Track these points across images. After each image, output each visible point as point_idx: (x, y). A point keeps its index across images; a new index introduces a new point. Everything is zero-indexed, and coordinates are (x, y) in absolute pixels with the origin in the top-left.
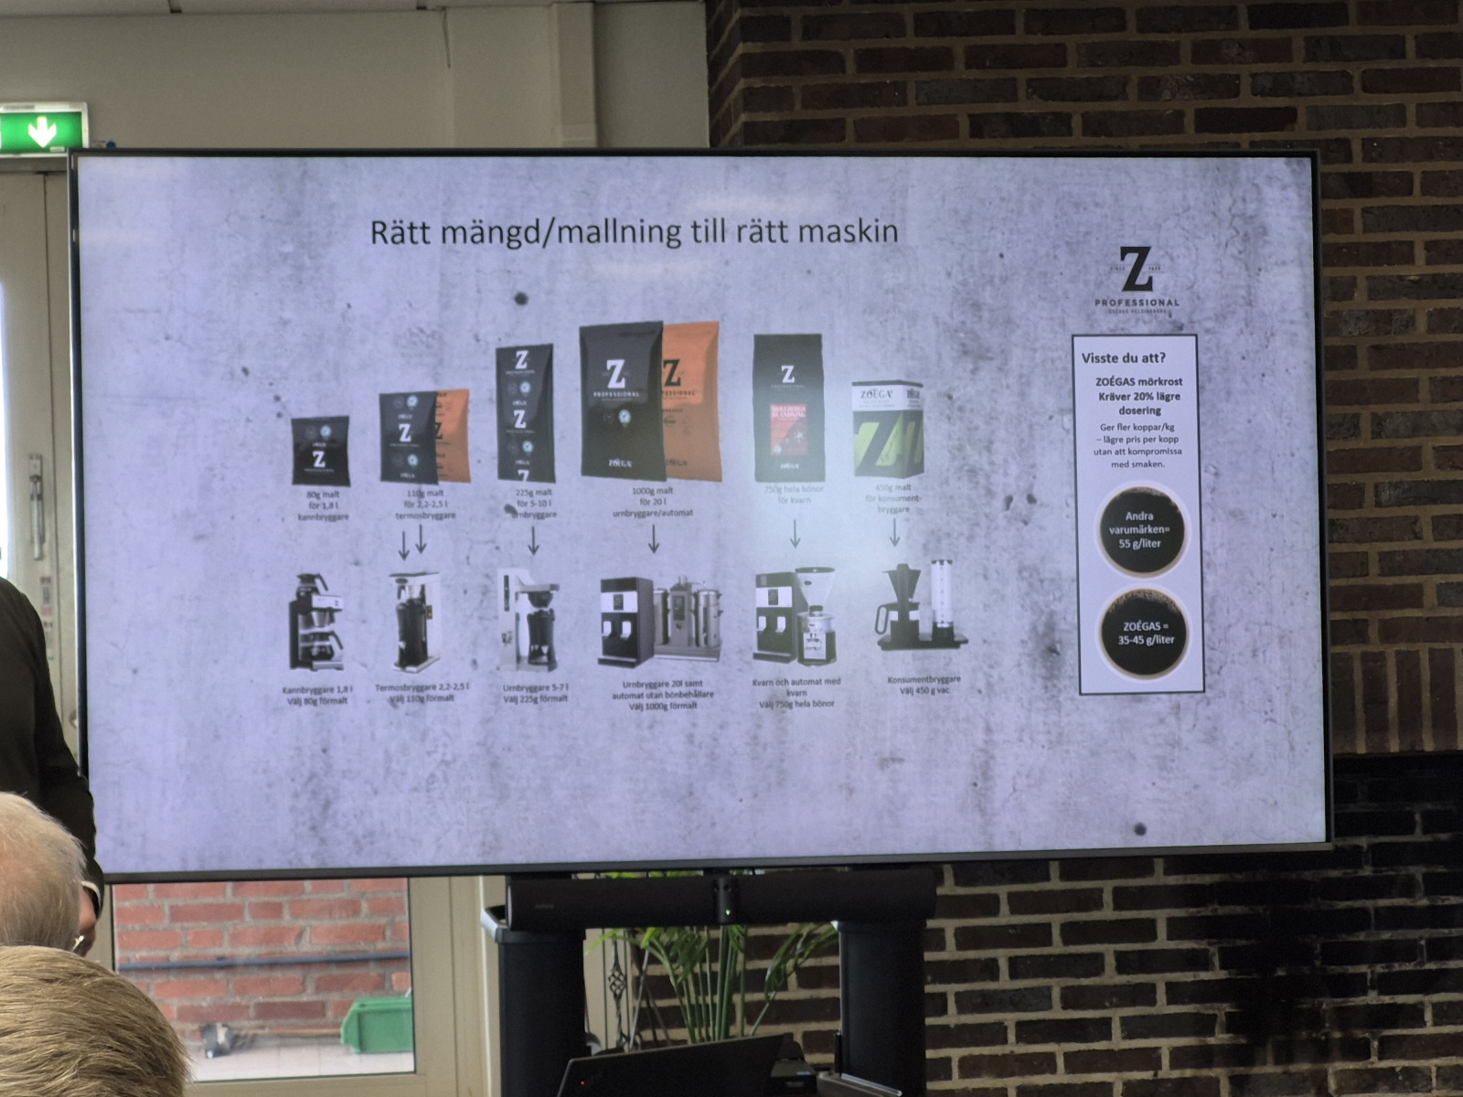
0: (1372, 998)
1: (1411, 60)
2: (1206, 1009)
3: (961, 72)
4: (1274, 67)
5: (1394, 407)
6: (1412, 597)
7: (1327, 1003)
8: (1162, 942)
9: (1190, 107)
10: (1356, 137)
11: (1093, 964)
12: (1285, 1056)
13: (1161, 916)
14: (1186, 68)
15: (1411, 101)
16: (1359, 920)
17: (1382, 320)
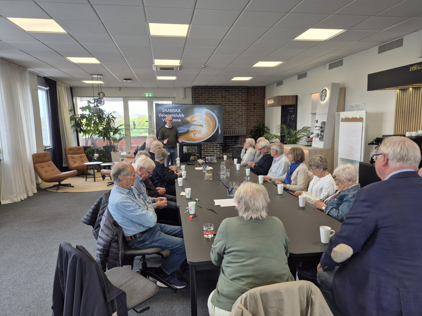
0: (230, 150)
1: (234, 94)
2: (221, 150)
3: (207, 94)
4: (225, 94)
5: (232, 115)
6: (233, 126)
7: (228, 150)
8: (218, 146)
9: (220, 96)
10: (230, 98)
11: (214, 148)
12: (225, 153)
14: (220, 94)
15: (234, 96)
16: (230, 145)
17: (231, 110)
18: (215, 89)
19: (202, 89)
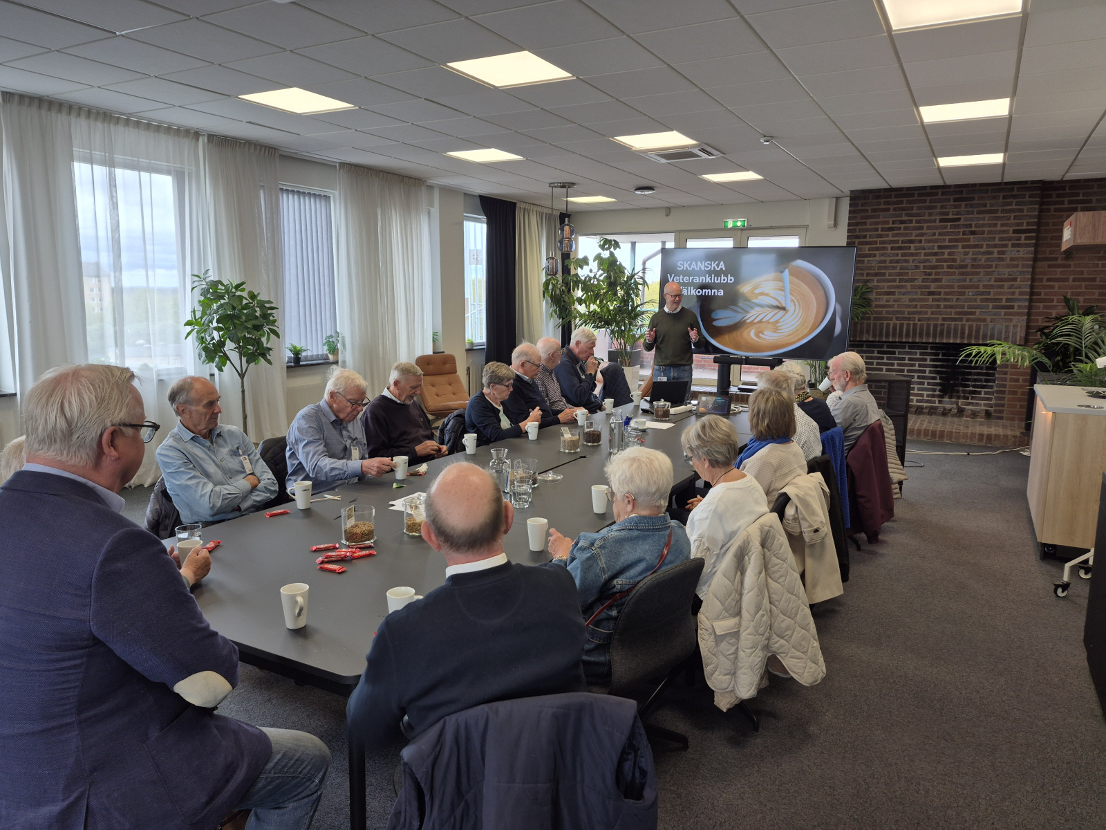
0: (971, 389)
2: (935, 387)
3: (892, 212)
4: (957, 210)
5: (975, 277)
6: (974, 313)
7: (961, 389)
8: (927, 374)
9: (938, 218)
10: (974, 223)
12: (951, 397)
13: (928, 369)
14: (938, 210)
15: (987, 216)
16: (970, 374)
17: (974, 260)
18: (920, 195)
19: (879, 197)
